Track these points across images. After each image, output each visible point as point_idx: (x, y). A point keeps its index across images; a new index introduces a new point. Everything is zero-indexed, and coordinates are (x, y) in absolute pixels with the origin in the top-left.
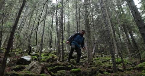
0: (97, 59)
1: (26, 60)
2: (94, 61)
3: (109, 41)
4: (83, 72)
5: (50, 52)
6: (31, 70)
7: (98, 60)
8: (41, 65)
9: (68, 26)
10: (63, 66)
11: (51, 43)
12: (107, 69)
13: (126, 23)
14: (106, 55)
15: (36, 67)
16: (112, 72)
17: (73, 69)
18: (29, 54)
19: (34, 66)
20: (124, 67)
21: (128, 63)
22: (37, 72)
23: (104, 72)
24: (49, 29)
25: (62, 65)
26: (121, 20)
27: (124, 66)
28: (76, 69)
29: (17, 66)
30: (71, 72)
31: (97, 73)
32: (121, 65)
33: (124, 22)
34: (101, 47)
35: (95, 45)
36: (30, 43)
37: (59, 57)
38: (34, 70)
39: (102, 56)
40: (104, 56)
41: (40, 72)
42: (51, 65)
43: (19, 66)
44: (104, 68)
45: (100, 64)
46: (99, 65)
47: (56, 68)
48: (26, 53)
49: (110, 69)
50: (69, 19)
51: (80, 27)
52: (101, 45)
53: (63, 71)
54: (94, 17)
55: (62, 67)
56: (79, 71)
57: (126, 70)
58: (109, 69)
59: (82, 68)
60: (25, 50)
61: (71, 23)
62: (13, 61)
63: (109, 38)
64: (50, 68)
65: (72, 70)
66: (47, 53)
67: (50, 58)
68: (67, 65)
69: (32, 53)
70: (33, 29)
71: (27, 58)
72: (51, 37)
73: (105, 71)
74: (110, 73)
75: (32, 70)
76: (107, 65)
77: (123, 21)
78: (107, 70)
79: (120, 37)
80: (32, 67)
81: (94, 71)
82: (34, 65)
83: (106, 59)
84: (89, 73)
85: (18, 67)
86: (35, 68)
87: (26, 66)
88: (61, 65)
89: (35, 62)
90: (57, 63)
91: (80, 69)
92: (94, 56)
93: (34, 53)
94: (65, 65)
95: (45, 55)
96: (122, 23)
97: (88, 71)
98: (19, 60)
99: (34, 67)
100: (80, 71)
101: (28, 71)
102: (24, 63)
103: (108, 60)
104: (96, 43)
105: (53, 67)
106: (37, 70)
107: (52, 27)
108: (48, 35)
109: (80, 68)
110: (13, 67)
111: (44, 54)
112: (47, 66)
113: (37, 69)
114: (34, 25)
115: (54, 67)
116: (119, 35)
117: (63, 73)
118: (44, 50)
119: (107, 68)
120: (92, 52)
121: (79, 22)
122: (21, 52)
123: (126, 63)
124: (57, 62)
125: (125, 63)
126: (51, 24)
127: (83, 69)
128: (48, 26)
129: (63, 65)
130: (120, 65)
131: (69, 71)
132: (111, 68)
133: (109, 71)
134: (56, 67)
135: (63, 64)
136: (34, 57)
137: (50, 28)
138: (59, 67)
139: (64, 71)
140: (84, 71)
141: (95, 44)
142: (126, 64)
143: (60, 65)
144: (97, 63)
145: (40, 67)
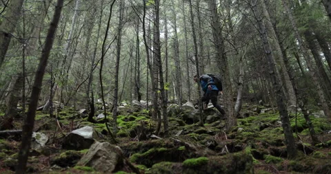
0: (246, 120)
1: (82, 137)
2: (240, 129)
3: (273, 80)
4: (214, 165)
5: (137, 111)
6: (93, 163)
7: (250, 121)
8: (114, 150)
9: (176, 45)
10: (166, 149)
11: (138, 89)
12: (272, 147)
13: (313, 27)
14: (270, 106)
15: (104, 155)
16: (284, 155)
17: (188, 157)
18: (91, 120)
19: (100, 154)
20: (315, 140)
21: (322, 128)
22: (108, 168)
23: (266, 156)
24: (131, 55)
25: (164, 147)
26: (299, 21)
27: (313, 137)
28: (196, 160)
29: (63, 154)
30: (185, 167)
31: (246, 168)
32: (305, 134)
33: (307, 26)
34: (255, 87)
35: (241, 86)
36: (90, 94)
37: (157, 123)
38: (99, 163)
39: (259, 111)
40: (263, 112)
41: (113, 166)
42: (140, 146)
43: (67, 154)
44: (264, 144)
45: (254, 136)
46: (251, 139)
47: (151, 154)
48: (84, 117)
49: (279, 148)
50: (175, 28)
51: (201, 45)
52: (254, 82)
53: (166, 163)
54: (234, 19)
55: (164, 151)
56: (204, 163)
57: (319, 146)
58: (276, 148)
59: (210, 154)
60: (82, 111)
61: (181, 38)
62: (55, 140)
63: (273, 73)
64: (137, 154)
65: (188, 161)
66: (131, 113)
67: (138, 126)
68: (175, 145)
69: (97, 116)
70: (95, 62)
71: (85, 132)
72: (137, 74)
73: (268, 154)
74: (279, 158)
75: (96, 163)
76: (271, 135)
77: (305, 24)
78: (273, 150)
79: (298, 61)
80: (96, 157)
81: (239, 162)
82: (99, 150)
83: (269, 118)
84: (228, 167)
85: (65, 156)
86: (101, 158)
87: (82, 151)
88: (162, 147)
89: (102, 144)
90: (153, 141)
91: (206, 158)
92: (240, 112)
93: (101, 116)
94: (171, 146)
95: (126, 119)
96: (303, 29)
97: (224, 162)
98: (66, 138)
99: (99, 157)
100: (207, 163)
101: (86, 166)
102: (78, 145)
103: (274, 122)
104: (242, 82)
105: (143, 152)
106: (106, 163)
107: (138, 52)
108: (132, 69)
109: (206, 156)
110: (55, 157)
111: (123, 118)
112: (129, 150)
113: (107, 159)
114: (95, 51)
115: (146, 151)
116: (298, 57)
117: (167, 169)
118: (125, 104)
119: (273, 144)
120: (234, 107)
121: (200, 34)
122: (72, 116)
123: (318, 126)
124: (153, 138)
125: (316, 129)
126: (135, 44)
127: (213, 157)
128: (129, 50)
129: (167, 146)
130: (303, 133)
131: (179, 164)
132: (282, 145)
133: (276, 153)
134: (150, 150)
135: (166, 142)
136: (101, 127)
137: (134, 53)
138: (157, 151)
139: (169, 163)
140: (214, 162)
141: (239, 84)
142: (319, 129)
143: (159, 145)
144: (247, 133)
145: (113, 155)
